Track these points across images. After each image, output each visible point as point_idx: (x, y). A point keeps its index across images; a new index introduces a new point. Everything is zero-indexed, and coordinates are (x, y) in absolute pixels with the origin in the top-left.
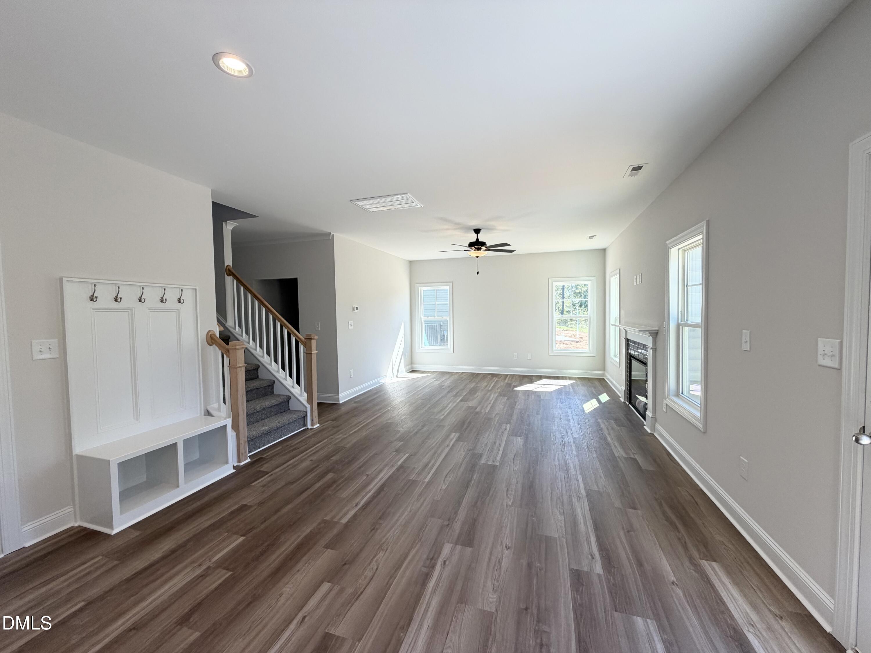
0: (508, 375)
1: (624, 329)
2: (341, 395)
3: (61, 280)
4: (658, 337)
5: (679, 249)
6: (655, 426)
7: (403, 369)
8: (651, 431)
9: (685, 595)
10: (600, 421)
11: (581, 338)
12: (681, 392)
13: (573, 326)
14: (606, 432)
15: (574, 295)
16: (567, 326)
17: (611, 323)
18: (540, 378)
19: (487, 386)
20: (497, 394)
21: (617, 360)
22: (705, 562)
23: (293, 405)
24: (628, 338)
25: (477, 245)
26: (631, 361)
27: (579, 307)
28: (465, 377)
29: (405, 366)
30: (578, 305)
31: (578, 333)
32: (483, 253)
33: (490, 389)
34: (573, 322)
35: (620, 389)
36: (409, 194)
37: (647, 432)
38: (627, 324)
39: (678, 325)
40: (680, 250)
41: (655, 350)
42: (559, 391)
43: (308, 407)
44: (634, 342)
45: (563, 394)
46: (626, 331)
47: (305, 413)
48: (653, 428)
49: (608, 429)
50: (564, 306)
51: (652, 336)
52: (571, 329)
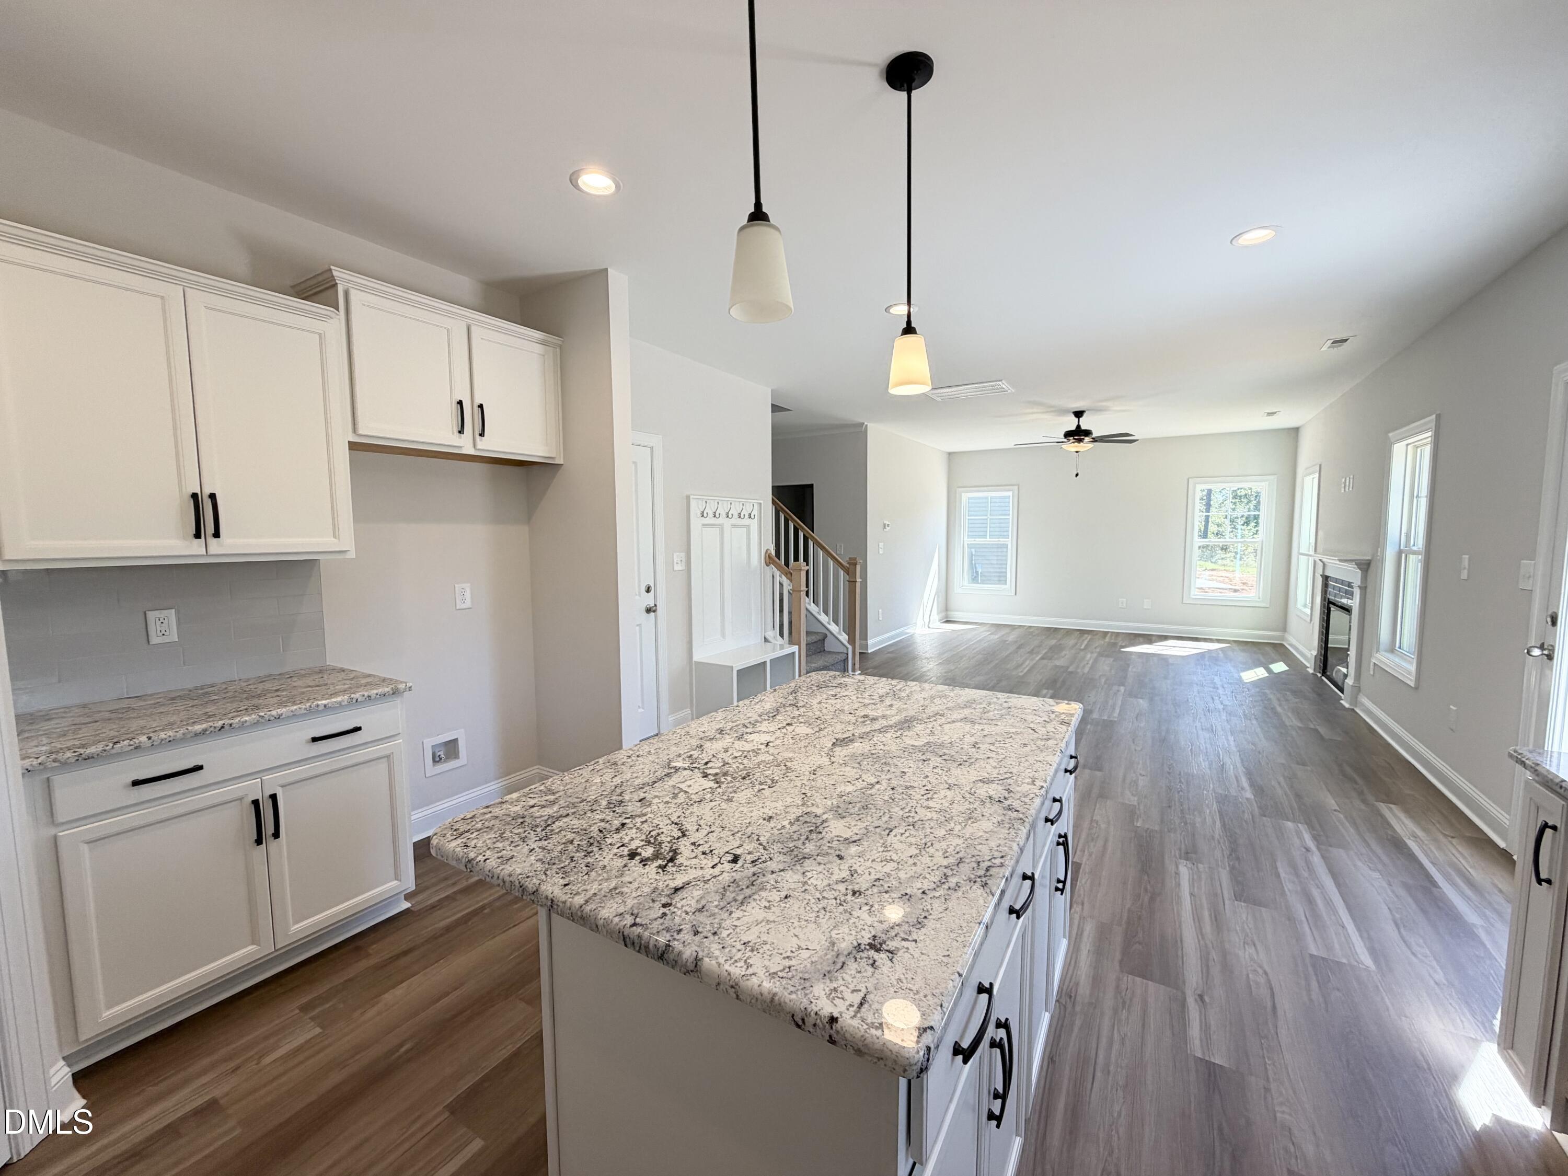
0: (1108, 632)
1: (1320, 560)
2: (870, 642)
3: (688, 498)
4: (1370, 571)
5: (1407, 445)
6: (1357, 698)
7: (936, 617)
8: (1351, 705)
9: (1346, 817)
10: (1267, 691)
11: (1244, 584)
12: (1397, 645)
13: (1227, 562)
14: (1275, 703)
15: (1233, 501)
16: (1215, 563)
17: (1302, 551)
18: (1166, 638)
19: (1076, 644)
20: (1095, 655)
21: (1308, 611)
22: (1381, 804)
23: (829, 645)
24: (1327, 574)
25: (1078, 434)
26: (1329, 610)
27: (1243, 525)
28: (1037, 632)
29: (938, 614)
30: (1240, 521)
31: (1238, 575)
32: (1086, 445)
33: (1083, 647)
34: (1228, 555)
35: (1309, 656)
36: (1003, 381)
37: (1344, 707)
38: (1329, 552)
39: (1400, 553)
40: (1409, 446)
41: (1363, 589)
42: (1201, 656)
43: (850, 647)
44: (1336, 580)
45: (1206, 659)
46: (1324, 565)
47: (844, 657)
48: (1355, 700)
49: (1279, 700)
50: (1210, 523)
51: (1360, 569)
52: (1223, 568)
